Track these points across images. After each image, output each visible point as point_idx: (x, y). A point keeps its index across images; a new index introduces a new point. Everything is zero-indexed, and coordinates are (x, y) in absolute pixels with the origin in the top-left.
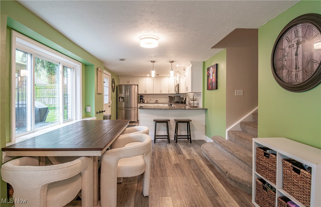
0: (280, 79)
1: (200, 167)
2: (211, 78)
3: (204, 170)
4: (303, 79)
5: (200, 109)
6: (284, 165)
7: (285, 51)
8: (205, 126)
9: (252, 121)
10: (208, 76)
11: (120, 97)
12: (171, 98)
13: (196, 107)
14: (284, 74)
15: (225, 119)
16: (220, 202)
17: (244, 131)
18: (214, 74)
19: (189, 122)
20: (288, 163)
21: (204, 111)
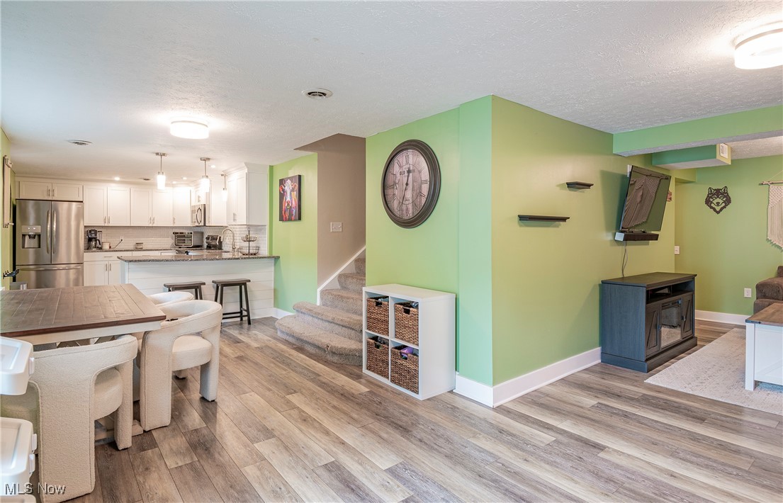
0: (392, 212)
1: (283, 353)
2: (288, 199)
3: (290, 355)
4: (413, 213)
5: (263, 258)
6: (396, 310)
7: (396, 177)
8: (275, 290)
9: (355, 272)
10: (282, 195)
11: (24, 236)
12: (178, 237)
13: (255, 254)
14: (395, 205)
15: (316, 271)
16: (324, 380)
17: (344, 288)
18: (295, 194)
19: (245, 284)
20: (399, 306)
21: (273, 260)
